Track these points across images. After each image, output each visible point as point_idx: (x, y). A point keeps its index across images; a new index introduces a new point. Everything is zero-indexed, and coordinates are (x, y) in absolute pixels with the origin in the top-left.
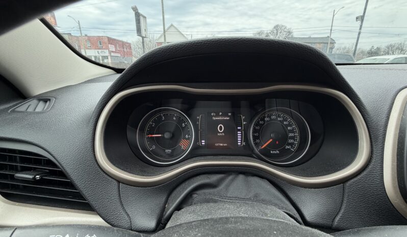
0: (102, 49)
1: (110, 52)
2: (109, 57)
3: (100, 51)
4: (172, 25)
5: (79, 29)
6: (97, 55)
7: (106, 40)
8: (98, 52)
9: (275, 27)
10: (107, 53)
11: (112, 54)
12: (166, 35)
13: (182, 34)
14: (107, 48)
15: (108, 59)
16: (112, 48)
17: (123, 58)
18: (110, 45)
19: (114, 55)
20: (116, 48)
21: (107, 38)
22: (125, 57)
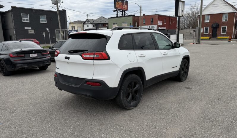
3: (151, 26)
16: (160, 23)
17: (168, 30)
18: (159, 21)
19: (161, 29)
20: (163, 23)
21: (157, 15)
22: (170, 30)
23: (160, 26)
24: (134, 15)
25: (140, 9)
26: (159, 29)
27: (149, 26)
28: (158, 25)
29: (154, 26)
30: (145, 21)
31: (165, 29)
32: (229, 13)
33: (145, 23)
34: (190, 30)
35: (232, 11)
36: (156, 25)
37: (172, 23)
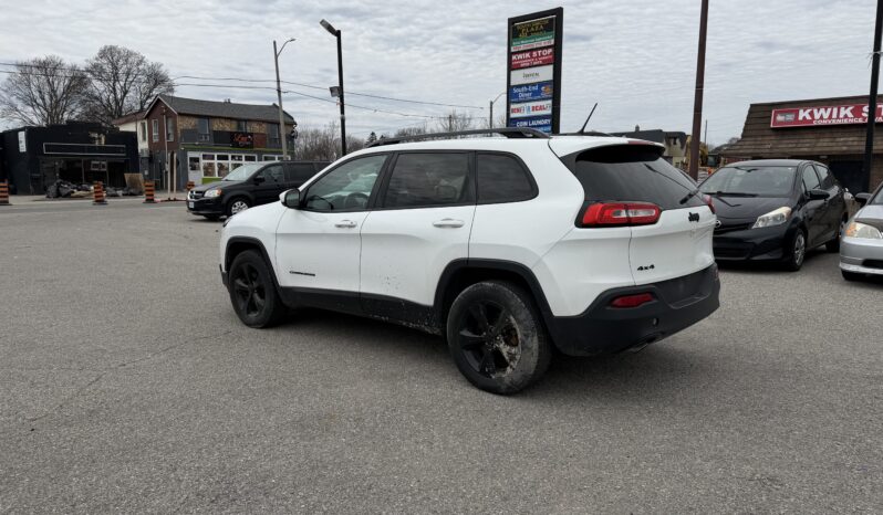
9: (103, 54)
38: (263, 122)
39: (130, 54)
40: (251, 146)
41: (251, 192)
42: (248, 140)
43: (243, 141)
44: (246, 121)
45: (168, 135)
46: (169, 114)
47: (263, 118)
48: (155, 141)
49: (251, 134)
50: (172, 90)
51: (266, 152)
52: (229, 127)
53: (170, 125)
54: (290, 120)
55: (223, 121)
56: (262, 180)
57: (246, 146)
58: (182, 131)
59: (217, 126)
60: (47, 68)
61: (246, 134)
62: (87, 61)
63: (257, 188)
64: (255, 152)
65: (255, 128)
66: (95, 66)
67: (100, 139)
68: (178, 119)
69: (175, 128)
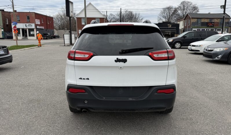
0: (29, 23)
1: (36, 25)
2: (35, 30)
3: (27, 24)
4: (90, 4)
5: (12, 7)
6: (25, 27)
7: (34, 15)
8: (26, 25)
9: (182, 3)
10: (33, 26)
11: (38, 27)
12: (87, 10)
13: (99, 11)
14: (34, 22)
15: (34, 31)
16: (38, 22)
17: (46, 30)
18: (36, 19)
19: (39, 28)
20: (41, 22)
21: (34, 14)
22: (48, 30)
23: (38, 25)
24: (4, 10)
25: (12, 3)
26: (37, 28)
27: (25, 24)
28: (36, 23)
29: (32, 24)
30: (19, 19)
31: (43, 28)
32: (100, 18)
33: (19, 21)
34: (65, 30)
35: (103, 17)
36: (34, 24)
37: (49, 23)
38: (219, 18)
39: (189, 2)
40: (213, 26)
41: (182, 40)
42: (212, 24)
43: (211, 25)
44: (213, 18)
45: (189, 24)
46: (190, 18)
47: (219, 17)
48: (185, 26)
49: (214, 23)
50: (198, 11)
51: (218, 28)
52: (206, 21)
53: (189, 21)
54: (229, 17)
55: (205, 19)
56: (186, 37)
57: (211, 26)
58: (192, 23)
59: (203, 21)
60: (169, 8)
61: (212, 23)
62: (178, 6)
63: (184, 39)
64: (214, 28)
65: (216, 21)
66: (179, 7)
67: (170, 26)
68: (192, 19)
69: (190, 22)
